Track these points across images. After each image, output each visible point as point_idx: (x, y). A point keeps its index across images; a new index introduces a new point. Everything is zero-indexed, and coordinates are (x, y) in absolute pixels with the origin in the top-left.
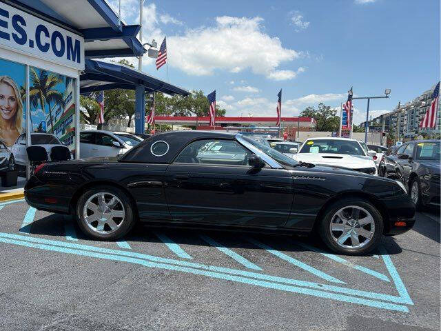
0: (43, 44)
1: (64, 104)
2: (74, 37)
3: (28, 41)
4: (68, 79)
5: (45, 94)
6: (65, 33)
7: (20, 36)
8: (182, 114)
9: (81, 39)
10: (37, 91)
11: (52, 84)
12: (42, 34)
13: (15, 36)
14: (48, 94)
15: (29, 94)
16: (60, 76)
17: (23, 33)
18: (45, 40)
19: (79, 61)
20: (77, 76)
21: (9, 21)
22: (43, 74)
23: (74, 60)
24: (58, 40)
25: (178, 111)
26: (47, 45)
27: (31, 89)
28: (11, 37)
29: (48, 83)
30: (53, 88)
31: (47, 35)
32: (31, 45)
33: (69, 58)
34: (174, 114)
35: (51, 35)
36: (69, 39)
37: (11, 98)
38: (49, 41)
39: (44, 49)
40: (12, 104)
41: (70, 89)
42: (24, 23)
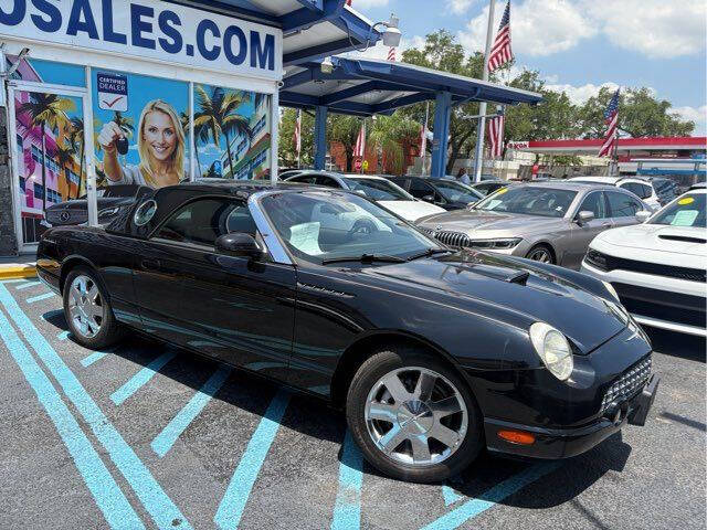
0: (209, 48)
1: (251, 135)
2: (264, 31)
3: (184, 48)
4: (259, 97)
5: (220, 122)
6: (247, 27)
7: (171, 41)
8: (600, 135)
9: (276, 33)
10: (208, 118)
11: (232, 106)
12: (208, 33)
13: (163, 42)
14: (225, 121)
15: (192, 124)
16: (246, 94)
17: (177, 36)
18: (211, 42)
19: (272, 67)
20: (274, 91)
21: (154, 21)
22: (218, 93)
23: (263, 66)
24: (235, 40)
25: (593, 130)
26: (217, 49)
27: (196, 116)
28: (158, 45)
29: (225, 105)
30: (233, 111)
31: (216, 33)
32: (190, 51)
33: (253, 64)
34: (584, 135)
35: (222, 32)
36: (255, 36)
37: (167, 131)
38: (220, 42)
39: (211, 55)
40: (169, 139)
41: (263, 110)
42: (177, 21)
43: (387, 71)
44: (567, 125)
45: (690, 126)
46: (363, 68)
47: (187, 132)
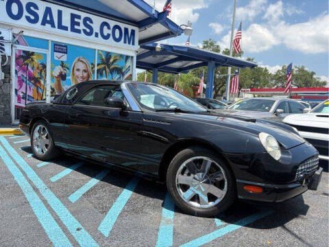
0: (105, 34)
1: (123, 74)
2: (130, 28)
3: (94, 34)
4: (127, 57)
5: (109, 68)
6: (123, 26)
7: (88, 30)
8: (283, 87)
9: (136, 29)
10: (103, 66)
11: (115, 61)
12: (105, 28)
13: (85, 31)
14: (111, 67)
15: (96, 68)
16: (121, 56)
17: (91, 28)
18: (106, 31)
19: (133, 44)
20: (135, 55)
21: (81, 21)
22: (108, 55)
23: (129, 43)
24: (117, 31)
25: (280, 84)
26: (109, 35)
27: (98, 65)
28: (82, 31)
29: (111, 60)
30: (115, 63)
31: (109, 28)
32: (97, 35)
33: (125, 42)
34: (276, 86)
35: (111, 28)
36: (126, 30)
37: (85, 71)
38: (110, 32)
39: (106, 37)
40: (85, 74)
41: (129, 63)
42: (91, 22)
43: (186, 50)
44: (268, 82)
45: (325, 83)
46: (175, 49)
47: (94, 72)
